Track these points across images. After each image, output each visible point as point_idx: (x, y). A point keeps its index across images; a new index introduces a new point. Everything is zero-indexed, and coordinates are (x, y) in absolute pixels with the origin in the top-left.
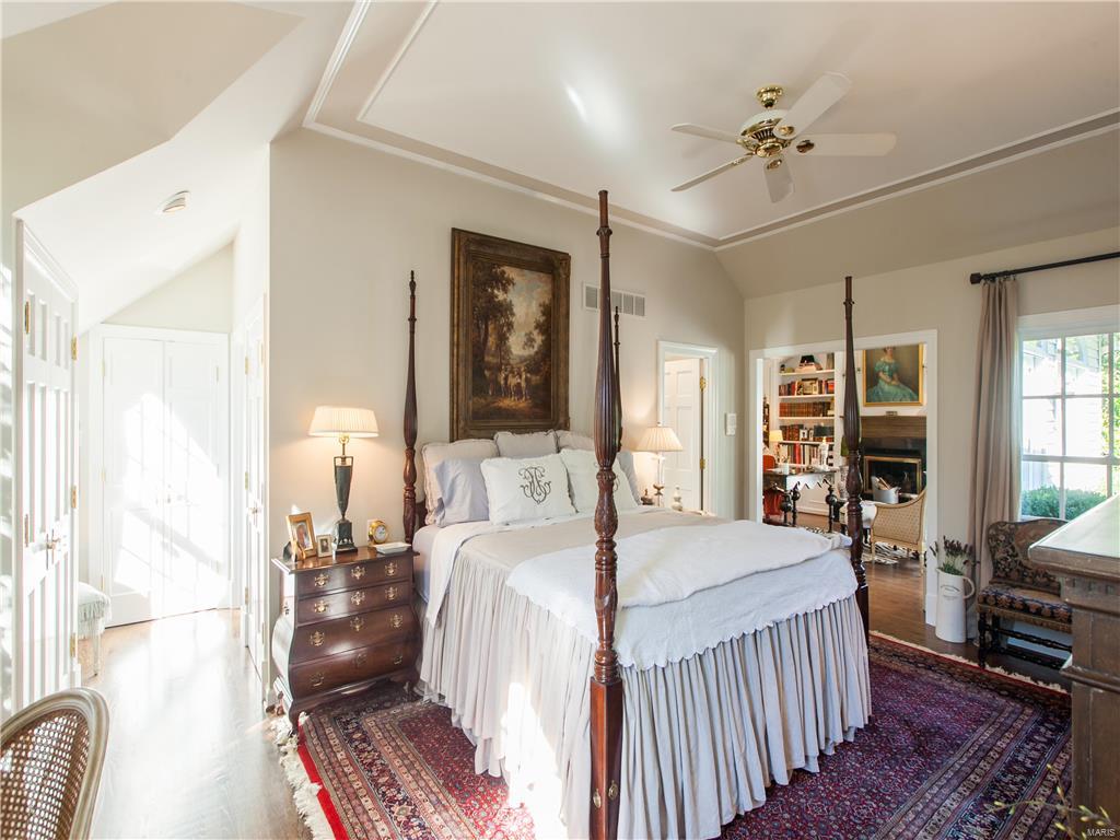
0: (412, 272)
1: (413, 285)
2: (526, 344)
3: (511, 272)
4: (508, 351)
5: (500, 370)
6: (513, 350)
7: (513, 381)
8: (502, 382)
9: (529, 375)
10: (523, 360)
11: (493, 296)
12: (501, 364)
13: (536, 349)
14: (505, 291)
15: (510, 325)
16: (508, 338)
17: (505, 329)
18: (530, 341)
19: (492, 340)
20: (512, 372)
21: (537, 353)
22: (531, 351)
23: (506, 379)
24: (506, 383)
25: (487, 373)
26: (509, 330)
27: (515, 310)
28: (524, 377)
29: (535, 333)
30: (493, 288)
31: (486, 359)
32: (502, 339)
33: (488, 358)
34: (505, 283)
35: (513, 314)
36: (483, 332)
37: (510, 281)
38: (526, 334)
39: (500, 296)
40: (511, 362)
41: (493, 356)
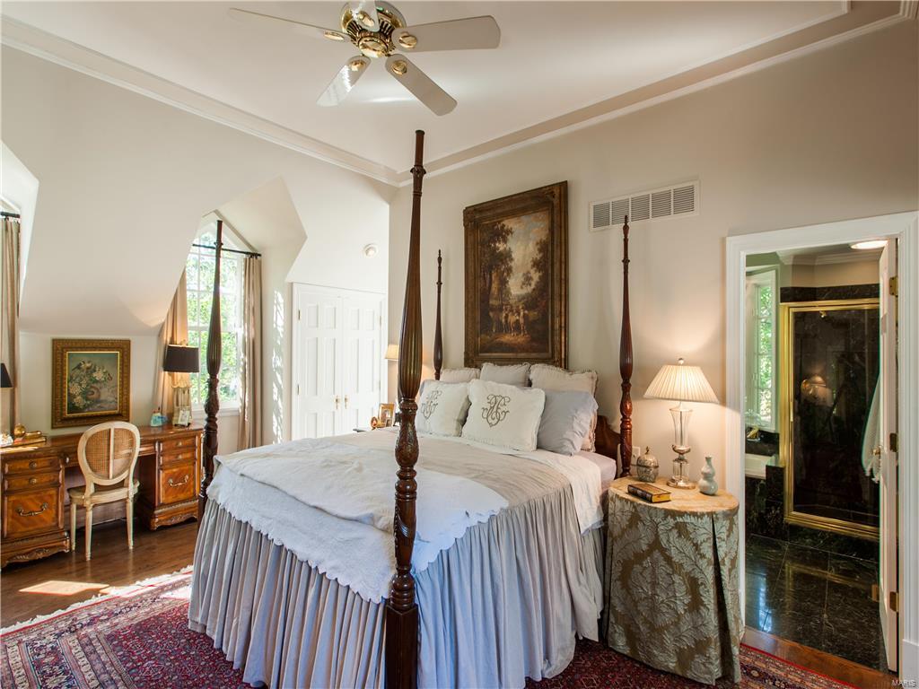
0: (440, 251)
1: (440, 260)
2: (523, 284)
3: (509, 223)
4: (508, 293)
5: (501, 310)
6: (512, 291)
7: (512, 319)
8: (503, 320)
9: (526, 312)
10: (521, 298)
11: (496, 249)
12: (503, 305)
13: (533, 286)
14: (505, 241)
15: (509, 270)
16: (508, 282)
17: (505, 274)
18: (528, 279)
19: (495, 286)
20: (511, 311)
21: (534, 290)
22: (529, 289)
23: (507, 317)
24: (506, 321)
25: (491, 314)
26: (508, 274)
27: (513, 256)
28: (522, 313)
29: (532, 271)
30: (495, 242)
31: (491, 302)
32: (503, 282)
33: (492, 302)
34: (503, 235)
35: (512, 260)
36: (488, 281)
37: (509, 232)
38: (524, 274)
39: (501, 247)
40: (511, 302)
41: (496, 299)
